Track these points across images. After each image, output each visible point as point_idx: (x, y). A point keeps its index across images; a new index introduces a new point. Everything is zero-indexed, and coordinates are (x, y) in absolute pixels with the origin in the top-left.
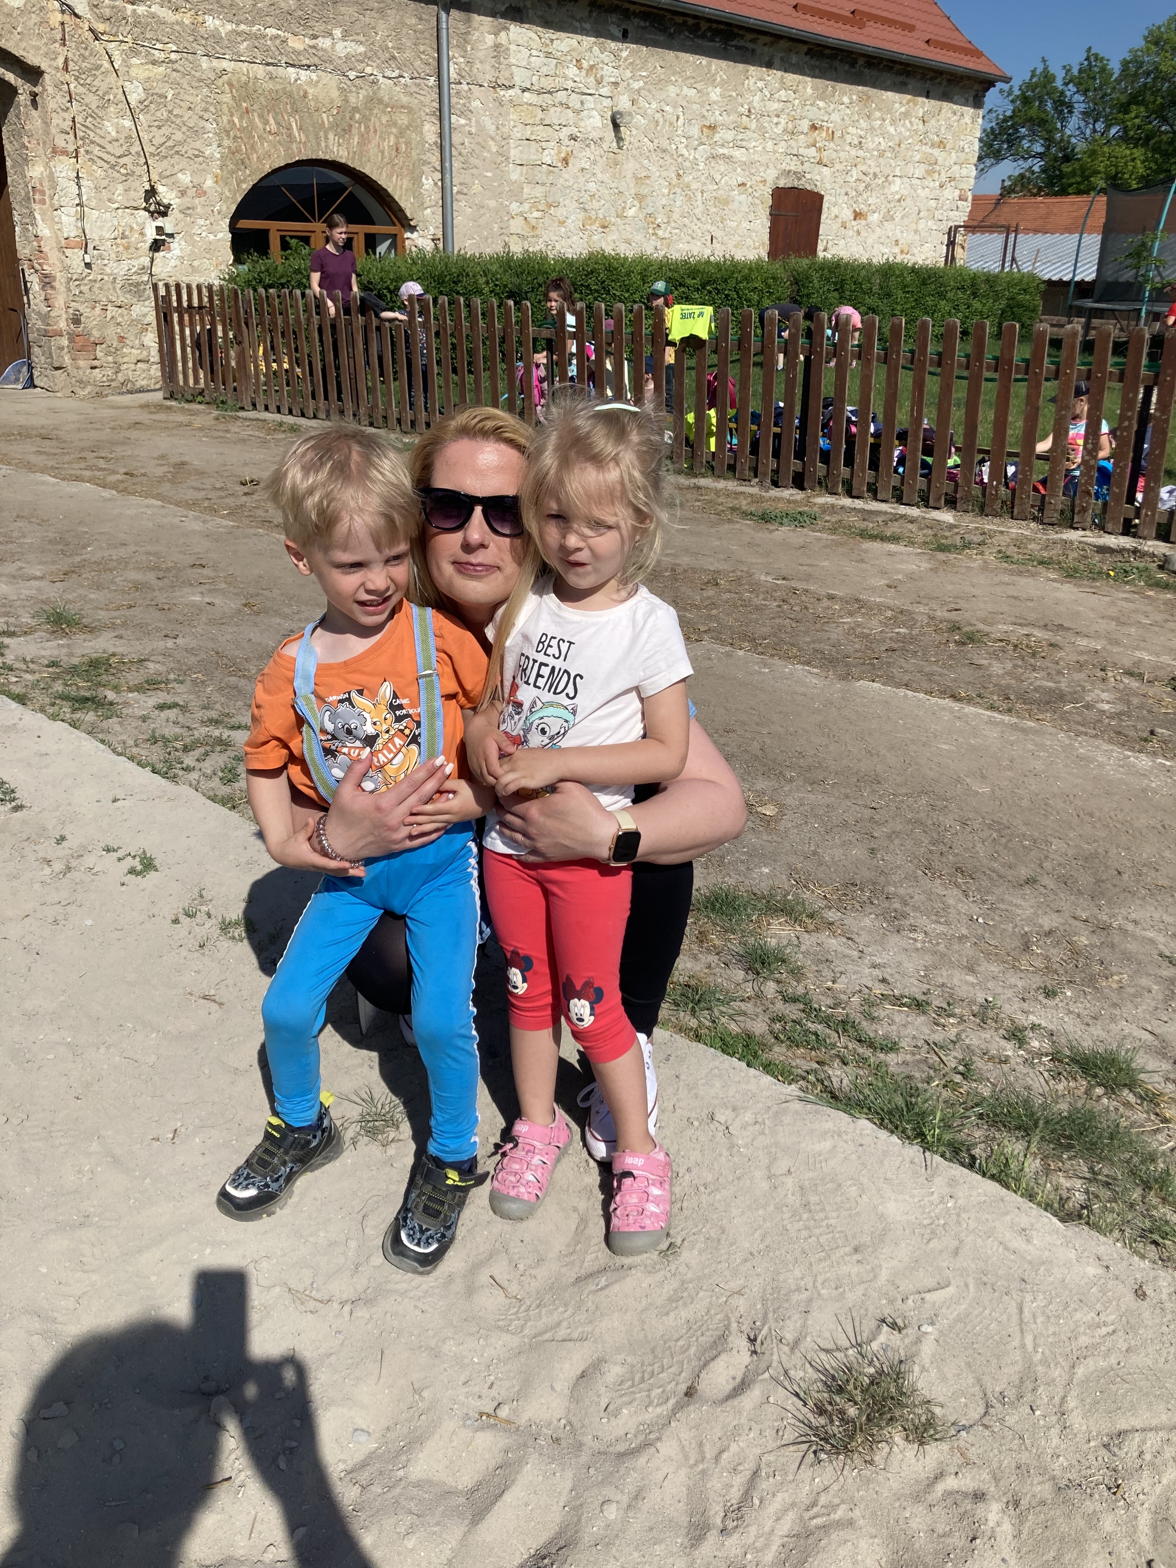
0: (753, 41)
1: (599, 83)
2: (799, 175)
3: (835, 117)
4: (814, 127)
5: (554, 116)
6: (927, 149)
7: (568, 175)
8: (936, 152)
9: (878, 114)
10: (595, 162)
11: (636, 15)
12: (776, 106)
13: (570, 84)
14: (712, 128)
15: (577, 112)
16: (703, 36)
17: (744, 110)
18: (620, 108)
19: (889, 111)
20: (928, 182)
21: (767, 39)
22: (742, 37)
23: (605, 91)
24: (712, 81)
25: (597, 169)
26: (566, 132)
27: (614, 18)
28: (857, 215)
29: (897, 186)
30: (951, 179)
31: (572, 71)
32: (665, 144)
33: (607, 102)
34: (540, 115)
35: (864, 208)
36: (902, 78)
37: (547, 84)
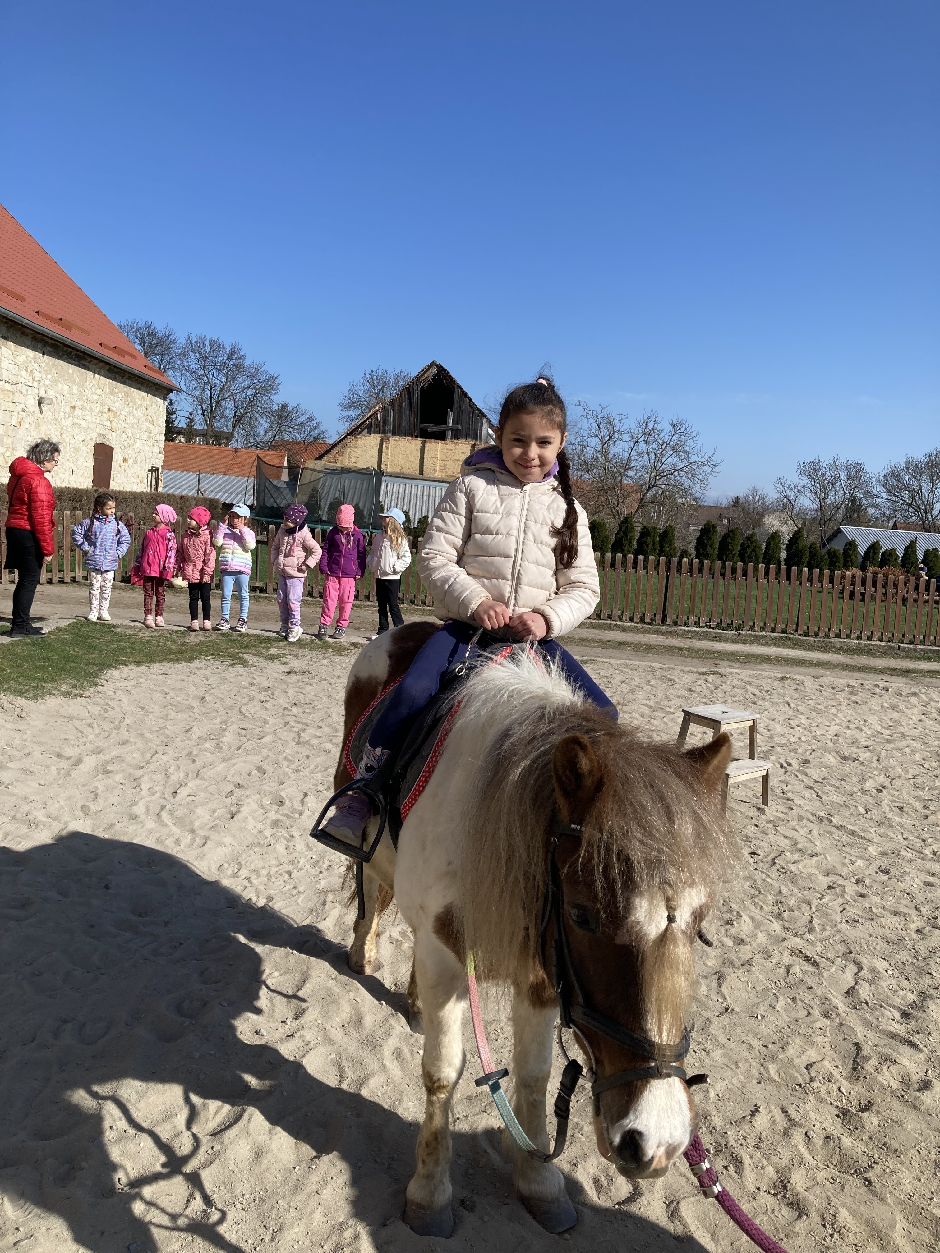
0: (90, 362)
1: (33, 379)
2: (104, 437)
3: (116, 405)
4: (109, 410)
5: (18, 398)
6: (147, 424)
7: (21, 431)
8: (151, 426)
9: (131, 404)
10: (30, 425)
11: (49, 345)
12: (96, 397)
13: (23, 380)
14: (73, 408)
15: (25, 396)
16: (71, 358)
17: (85, 399)
18: (41, 395)
19: (135, 403)
20: (148, 443)
21: (95, 361)
22: (86, 359)
23: (36, 385)
24: (73, 382)
25: (32, 429)
26: (21, 406)
27: (40, 346)
28: (125, 460)
29: (138, 444)
30: (157, 442)
31: (24, 373)
32: (57, 417)
33: (36, 391)
34: (12, 397)
35: (127, 456)
36: (139, 386)
37: (14, 379)
